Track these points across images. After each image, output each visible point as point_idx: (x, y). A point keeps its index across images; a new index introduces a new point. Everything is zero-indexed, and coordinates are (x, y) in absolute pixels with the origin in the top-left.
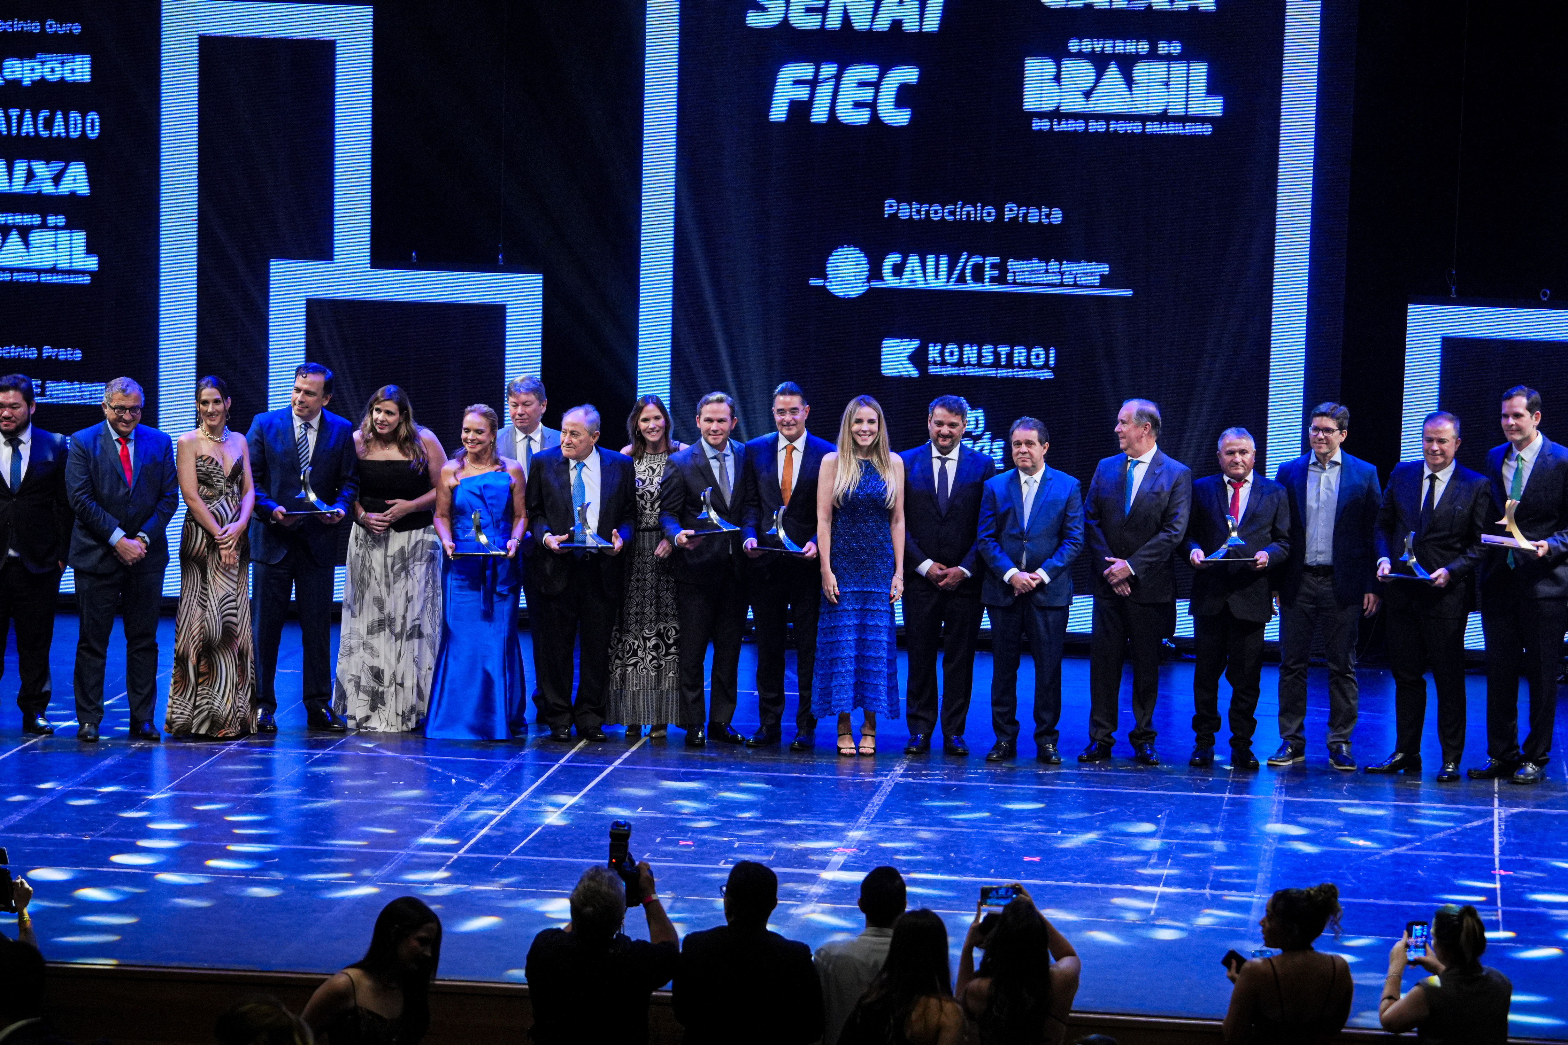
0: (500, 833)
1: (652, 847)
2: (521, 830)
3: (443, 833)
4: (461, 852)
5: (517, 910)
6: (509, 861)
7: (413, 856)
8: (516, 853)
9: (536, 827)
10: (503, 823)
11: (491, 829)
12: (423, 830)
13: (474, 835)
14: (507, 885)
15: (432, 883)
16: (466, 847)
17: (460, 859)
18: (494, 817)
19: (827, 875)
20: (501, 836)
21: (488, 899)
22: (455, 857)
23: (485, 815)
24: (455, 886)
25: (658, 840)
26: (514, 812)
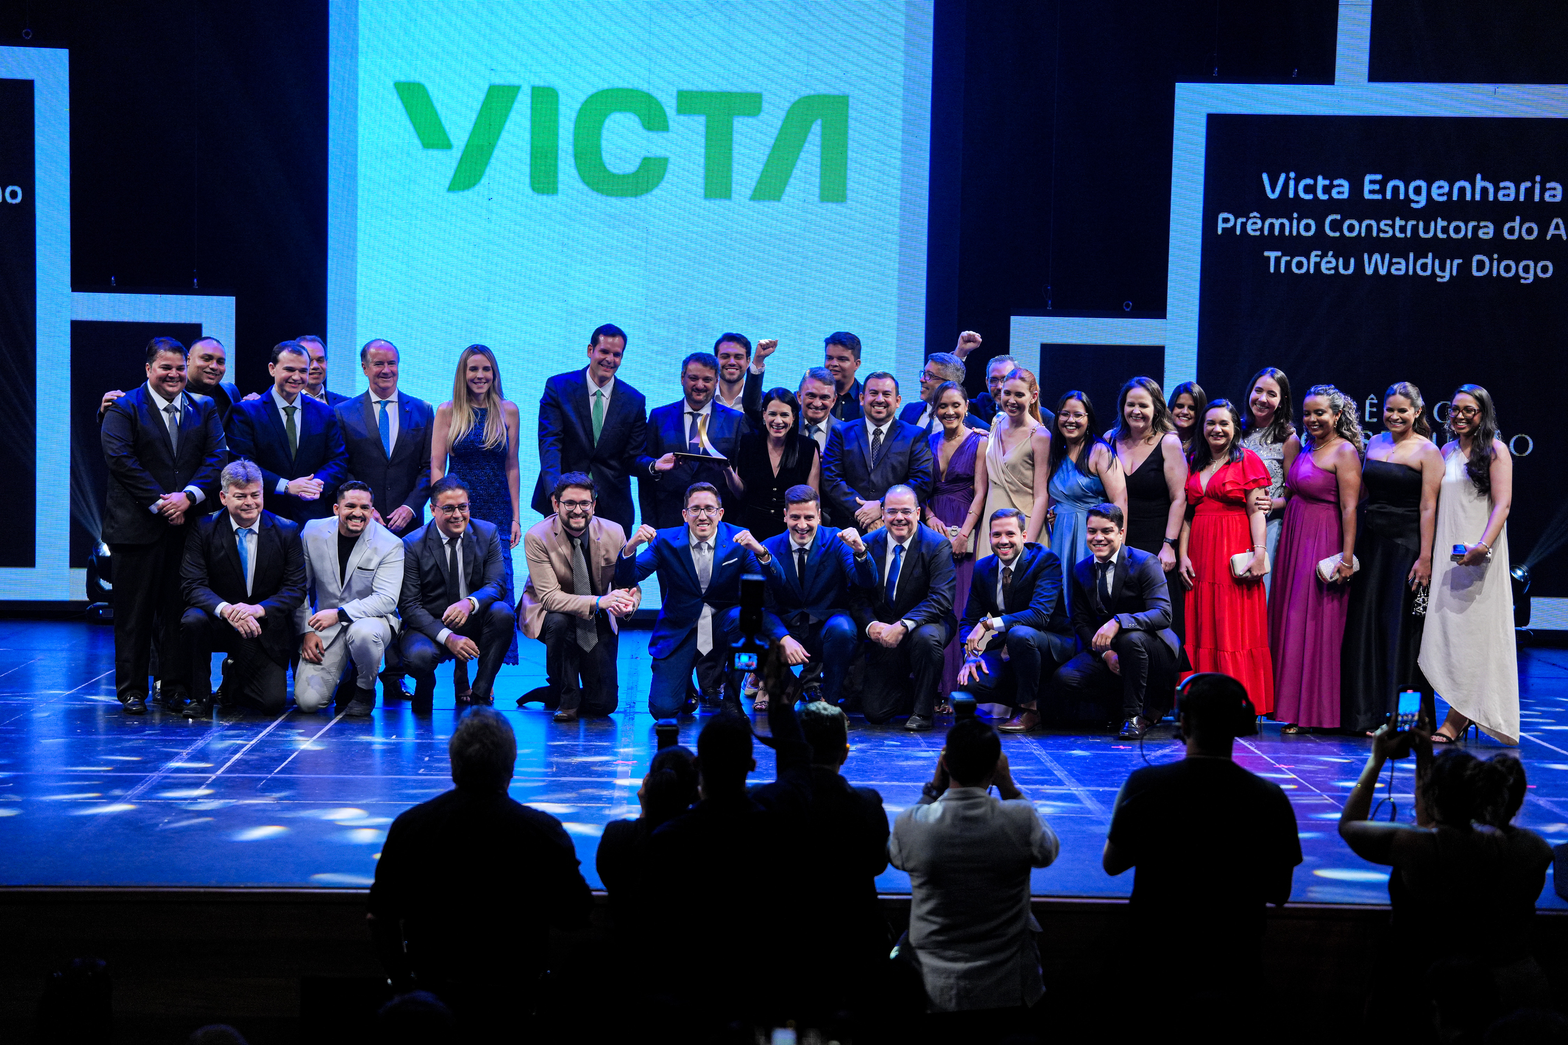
0: (254, 757)
1: (423, 765)
2: (276, 755)
3: (193, 758)
4: (219, 772)
5: (302, 820)
6: (274, 779)
7: (166, 777)
8: (279, 772)
9: (293, 752)
10: (253, 750)
11: (244, 754)
12: (170, 757)
13: (229, 759)
14: (281, 799)
15: (195, 798)
16: (222, 769)
17: (218, 778)
18: (243, 746)
19: (619, 782)
20: (257, 760)
21: (264, 811)
22: (214, 777)
23: (234, 744)
24: (222, 801)
25: (427, 759)
26: (262, 742)
